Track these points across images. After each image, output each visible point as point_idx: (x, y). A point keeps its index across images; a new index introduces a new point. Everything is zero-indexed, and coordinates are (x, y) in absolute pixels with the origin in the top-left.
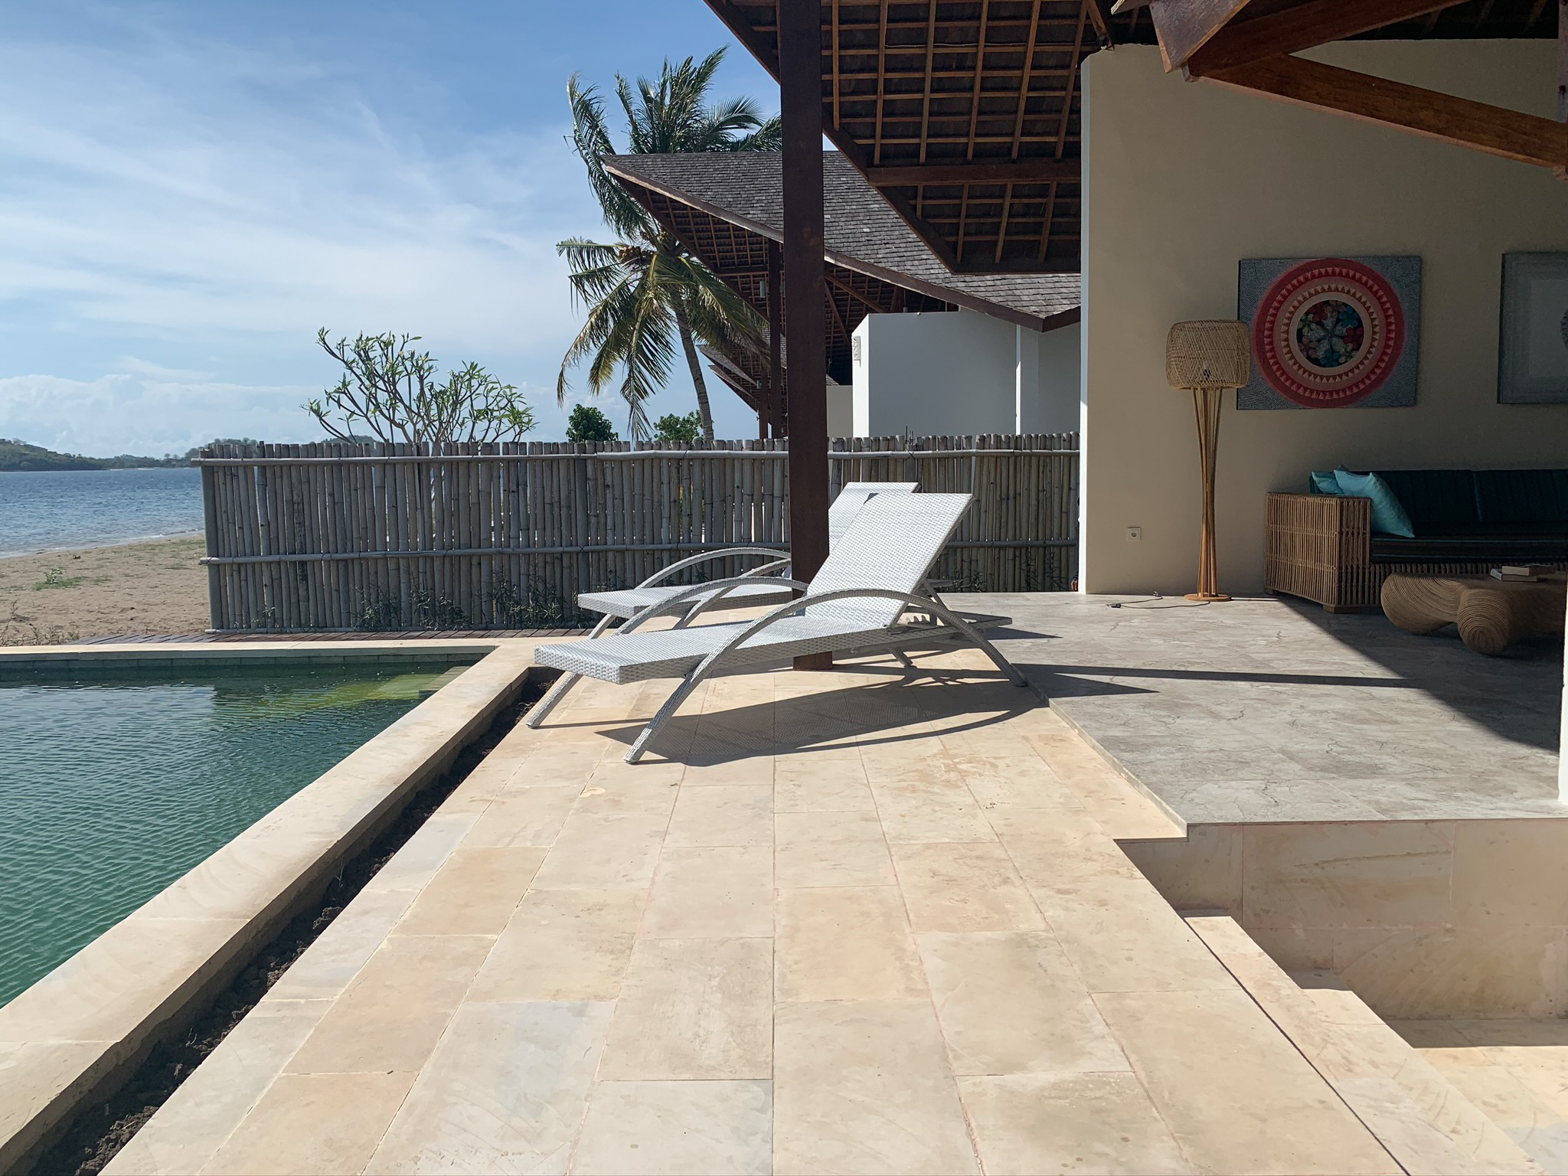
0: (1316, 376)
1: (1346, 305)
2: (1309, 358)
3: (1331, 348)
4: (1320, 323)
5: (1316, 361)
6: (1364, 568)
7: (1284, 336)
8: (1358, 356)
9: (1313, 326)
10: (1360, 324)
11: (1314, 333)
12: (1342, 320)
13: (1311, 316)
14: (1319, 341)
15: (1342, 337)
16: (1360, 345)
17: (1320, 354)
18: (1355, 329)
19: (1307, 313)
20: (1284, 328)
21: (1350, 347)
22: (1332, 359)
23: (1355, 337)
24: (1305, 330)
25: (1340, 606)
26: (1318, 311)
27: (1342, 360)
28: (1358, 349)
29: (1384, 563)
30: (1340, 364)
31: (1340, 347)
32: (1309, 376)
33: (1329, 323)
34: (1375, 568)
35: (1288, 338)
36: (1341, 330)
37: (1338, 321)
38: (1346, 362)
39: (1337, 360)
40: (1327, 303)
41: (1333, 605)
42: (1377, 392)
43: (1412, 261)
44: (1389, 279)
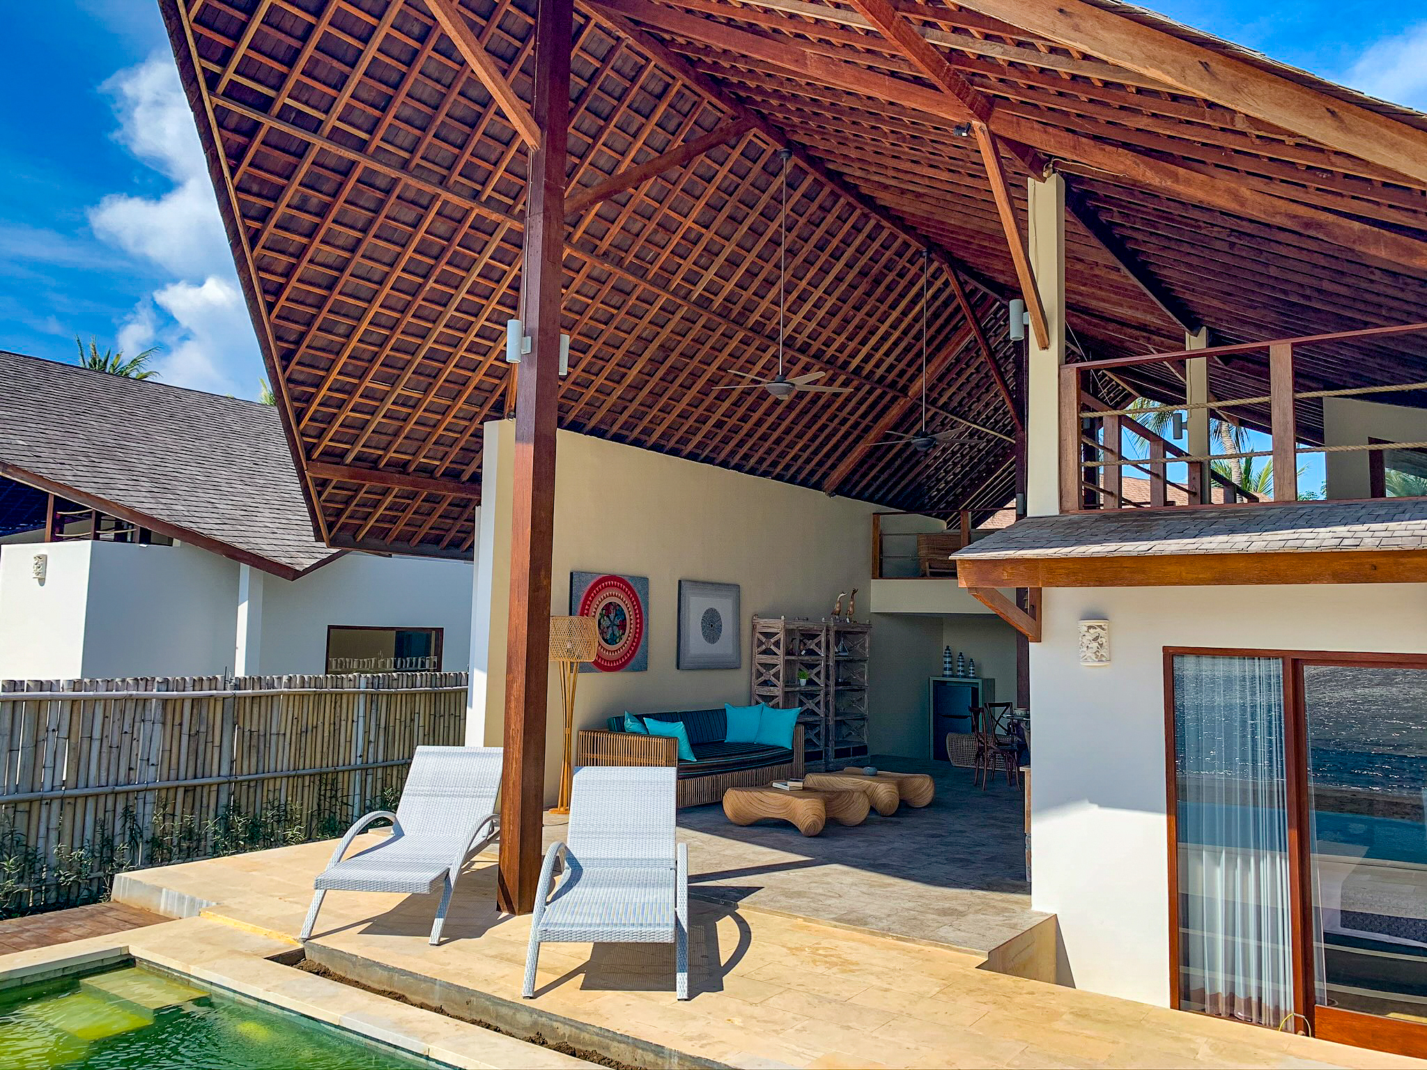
0: (607, 651)
1: (619, 606)
2: (603, 638)
3: (613, 633)
4: (608, 617)
5: (606, 641)
8: (624, 638)
9: (605, 618)
10: (625, 618)
11: (605, 622)
13: (604, 611)
14: (607, 628)
15: (617, 626)
16: (625, 632)
17: (609, 637)
18: (623, 621)
19: (603, 609)
21: (621, 632)
22: (613, 640)
23: (623, 626)
24: (602, 620)
26: (607, 607)
27: (617, 640)
28: (624, 634)
30: (616, 643)
31: (617, 632)
32: (604, 651)
33: (612, 616)
36: (617, 621)
37: (616, 615)
38: (619, 642)
39: (615, 641)
40: (611, 603)
42: (632, 662)
43: (645, 580)
44: (636, 591)
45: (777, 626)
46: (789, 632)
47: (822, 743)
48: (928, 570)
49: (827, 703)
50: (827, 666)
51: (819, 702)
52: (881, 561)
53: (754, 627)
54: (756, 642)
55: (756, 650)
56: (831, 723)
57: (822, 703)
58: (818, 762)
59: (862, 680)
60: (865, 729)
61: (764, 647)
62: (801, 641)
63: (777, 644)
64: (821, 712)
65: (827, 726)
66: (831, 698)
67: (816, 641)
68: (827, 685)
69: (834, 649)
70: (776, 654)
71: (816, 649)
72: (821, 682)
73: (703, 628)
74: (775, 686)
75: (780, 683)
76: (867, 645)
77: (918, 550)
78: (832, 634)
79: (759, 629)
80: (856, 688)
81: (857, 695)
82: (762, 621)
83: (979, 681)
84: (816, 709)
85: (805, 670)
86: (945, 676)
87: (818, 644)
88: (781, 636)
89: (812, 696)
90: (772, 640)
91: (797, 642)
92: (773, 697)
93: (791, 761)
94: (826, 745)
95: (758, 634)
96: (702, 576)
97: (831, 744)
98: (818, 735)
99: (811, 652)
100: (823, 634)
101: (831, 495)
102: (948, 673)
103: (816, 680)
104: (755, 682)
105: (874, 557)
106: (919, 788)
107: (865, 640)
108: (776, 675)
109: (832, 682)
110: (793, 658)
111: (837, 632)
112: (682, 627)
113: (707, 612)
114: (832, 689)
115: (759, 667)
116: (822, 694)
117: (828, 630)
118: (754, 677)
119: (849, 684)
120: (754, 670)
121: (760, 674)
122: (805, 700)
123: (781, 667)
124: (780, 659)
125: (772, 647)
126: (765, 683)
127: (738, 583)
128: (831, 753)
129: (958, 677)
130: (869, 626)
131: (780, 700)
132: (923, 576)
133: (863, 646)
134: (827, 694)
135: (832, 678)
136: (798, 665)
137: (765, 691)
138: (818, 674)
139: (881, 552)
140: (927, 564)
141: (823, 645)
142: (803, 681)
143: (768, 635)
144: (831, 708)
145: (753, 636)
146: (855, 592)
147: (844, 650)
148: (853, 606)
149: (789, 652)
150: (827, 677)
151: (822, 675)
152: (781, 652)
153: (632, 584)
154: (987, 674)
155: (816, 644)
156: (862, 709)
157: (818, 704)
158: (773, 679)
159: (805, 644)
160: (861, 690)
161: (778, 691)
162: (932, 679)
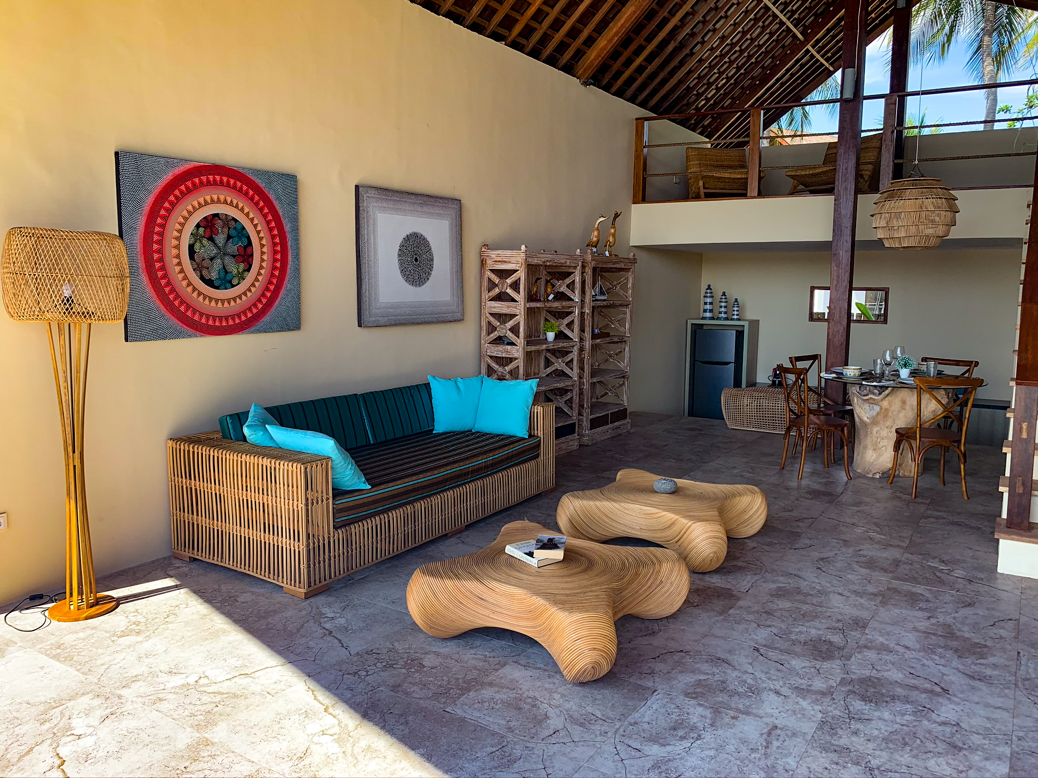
0: (211, 299)
1: (236, 220)
2: (202, 278)
3: (224, 268)
4: (211, 239)
5: (209, 283)
6: (329, 538)
7: (175, 251)
8: (250, 277)
9: (205, 241)
10: (250, 243)
11: (205, 249)
12: (233, 237)
13: (201, 230)
14: (212, 259)
15: (234, 256)
16: (250, 266)
17: (214, 275)
18: (245, 247)
19: (198, 226)
20: (174, 242)
21: (242, 266)
22: (225, 282)
23: (245, 256)
24: (197, 247)
25: (311, 589)
26: (209, 223)
27: (235, 282)
28: (248, 270)
29: (344, 526)
30: (233, 286)
31: (234, 268)
32: (204, 299)
33: (220, 239)
34: (339, 533)
35: (179, 254)
36: (233, 248)
37: (229, 237)
38: (238, 284)
39: (230, 282)
40: (216, 215)
41: (303, 591)
42: (267, 318)
43: (290, 181)
44: (272, 197)
45: (515, 260)
46: (531, 269)
47: (575, 414)
48: (702, 191)
49: (581, 361)
50: (582, 314)
51: (572, 360)
52: (644, 179)
53: (483, 263)
54: (485, 283)
55: (486, 295)
56: (586, 387)
57: (575, 363)
58: (570, 437)
59: (622, 329)
60: (625, 388)
61: (497, 291)
62: (547, 282)
63: (515, 286)
64: (574, 373)
65: (581, 389)
66: (586, 355)
67: (568, 281)
68: (581, 339)
69: (589, 292)
70: (513, 300)
71: (569, 293)
72: (574, 335)
73: (401, 263)
74: (512, 344)
75: (521, 341)
76: (630, 285)
77: (687, 168)
78: (589, 271)
79: (490, 264)
80: (616, 340)
81: (616, 348)
82: (493, 254)
83: (746, 324)
84: (567, 371)
85: (553, 321)
86: (704, 318)
87: (571, 286)
88: (521, 275)
89: (563, 353)
90: (509, 281)
91: (542, 283)
92: (511, 360)
93: (537, 456)
94: (580, 414)
95: (489, 274)
96: (397, 181)
97: (586, 412)
98: (569, 402)
99: (560, 296)
100: (578, 272)
101: (585, 84)
102: (708, 315)
103: (568, 332)
104: (486, 339)
105: (636, 175)
106: (744, 511)
107: (627, 279)
108: (515, 330)
109: (588, 335)
110: (538, 305)
111: (594, 269)
112: (364, 261)
113: (408, 238)
114: (588, 344)
115: (492, 319)
116: (576, 350)
117: (583, 267)
118: (484, 333)
119: (607, 335)
120: (484, 324)
121: (491, 328)
122: (553, 359)
123: (521, 319)
124: (519, 307)
125: (509, 291)
126: (499, 340)
127: (456, 194)
128: (586, 424)
129: (718, 319)
130: (634, 261)
131: (520, 363)
132: (697, 197)
133: (625, 287)
134: (581, 350)
135: (588, 330)
136: (544, 314)
137: (500, 351)
138: (570, 325)
139: (645, 169)
140: (701, 183)
141: (578, 285)
142: (551, 336)
143: (504, 274)
144: (586, 367)
145: (482, 275)
146: (617, 215)
147: (602, 293)
148: (614, 235)
149: (531, 298)
150: (582, 330)
151: (576, 327)
152: (521, 297)
153: (262, 185)
154: (750, 315)
155: (568, 286)
156: (622, 365)
157: (569, 364)
158: (510, 335)
159: (553, 286)
160: (622, 341)
161: (517, 352)
162: (690, 322)
